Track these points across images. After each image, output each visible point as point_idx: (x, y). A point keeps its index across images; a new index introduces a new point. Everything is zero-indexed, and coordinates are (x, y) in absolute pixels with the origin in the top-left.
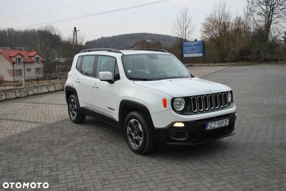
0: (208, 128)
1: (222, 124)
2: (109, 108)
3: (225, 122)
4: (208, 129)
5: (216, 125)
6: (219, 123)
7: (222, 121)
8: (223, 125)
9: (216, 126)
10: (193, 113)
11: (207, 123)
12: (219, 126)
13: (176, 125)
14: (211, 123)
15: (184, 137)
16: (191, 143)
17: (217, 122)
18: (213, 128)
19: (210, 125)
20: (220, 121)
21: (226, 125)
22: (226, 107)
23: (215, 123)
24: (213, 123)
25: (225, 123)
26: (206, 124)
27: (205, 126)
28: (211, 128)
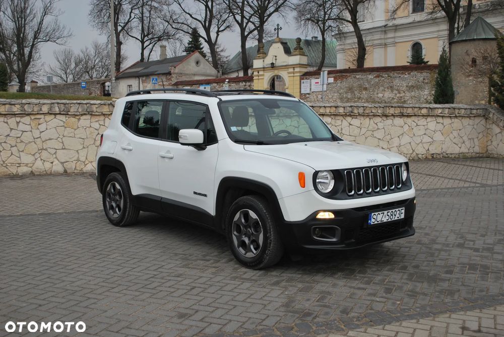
0: (373, 221)
1: (394, 216)
2: (195, 193)
3: (398, 212)
4: (372, 223)
5: (385, 217)
6: (389, 214)
7: (394, 210)
8: (396, 218)
9: (385, 220)
10: (348, 197)
11: (371, 213)
12: (390, 220)
13: (321, 216)
14: (376, 213)
15: (334, 236)
16: (344, 246)
17: (386, 212)
18: (380, 222)
19: (375, 217)
20: (390, 211)
21: (399, 218)
22: (400, 188)
23: (384, 213)
24: (380, 213)
25: (399, 214)
26: (368, 215)
27: (367, 217)
28: (376, 222)
